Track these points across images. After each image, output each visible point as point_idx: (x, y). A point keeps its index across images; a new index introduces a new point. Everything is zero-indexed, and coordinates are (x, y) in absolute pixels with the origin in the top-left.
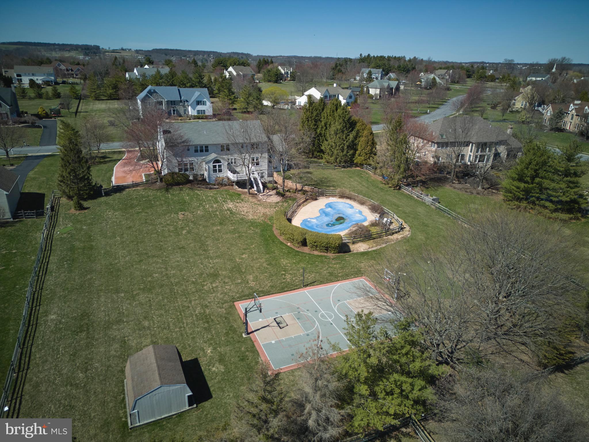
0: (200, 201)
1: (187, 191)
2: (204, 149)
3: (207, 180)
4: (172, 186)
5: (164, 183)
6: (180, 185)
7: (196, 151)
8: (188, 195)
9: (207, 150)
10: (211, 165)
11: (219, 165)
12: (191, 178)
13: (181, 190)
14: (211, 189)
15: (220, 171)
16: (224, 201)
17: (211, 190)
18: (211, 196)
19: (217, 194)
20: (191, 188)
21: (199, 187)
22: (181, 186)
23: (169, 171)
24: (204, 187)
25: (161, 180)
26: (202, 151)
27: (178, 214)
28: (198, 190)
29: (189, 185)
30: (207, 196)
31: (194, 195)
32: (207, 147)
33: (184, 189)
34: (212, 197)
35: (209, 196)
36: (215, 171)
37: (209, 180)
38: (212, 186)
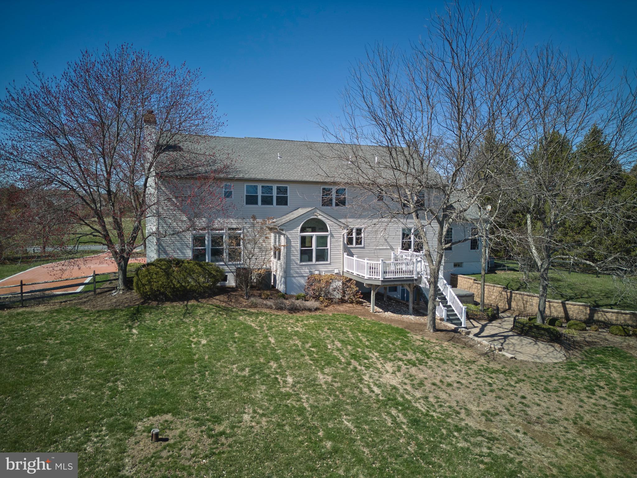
0: (257, 354)
1: (207, 318)
2: (275, 194)
3: (280, 287)
4: (163, 301)
5: (135, 294)
6: (188, 300)
7: (251, 200)
8: (209, 330)
9: (282, 201)
10: (296, 234)
11: (318, 238)
12: (231, 282)
13: (187, 313)
14: (294, 310)
15: (322, 256)
16: (354, 357)
17: (298, 315)
18: (297, 333)
19: (316, 327)
20: (225, 309)
21: (255, 306)
22: (192, 302)
23: (163, 256)
24: (269, 303)
25: (128, 283)
26: (267, 201)
27: (129, 429)
28: (250, 314)
29: (219, 300)
30: (286, 336)
31: (232, 331)
32: (282, 191)
33: (200, 311)
34: (304, 338)
35: (289, 336)
36: (306, 255)
37: (285, 283)
38: (298, 303)
